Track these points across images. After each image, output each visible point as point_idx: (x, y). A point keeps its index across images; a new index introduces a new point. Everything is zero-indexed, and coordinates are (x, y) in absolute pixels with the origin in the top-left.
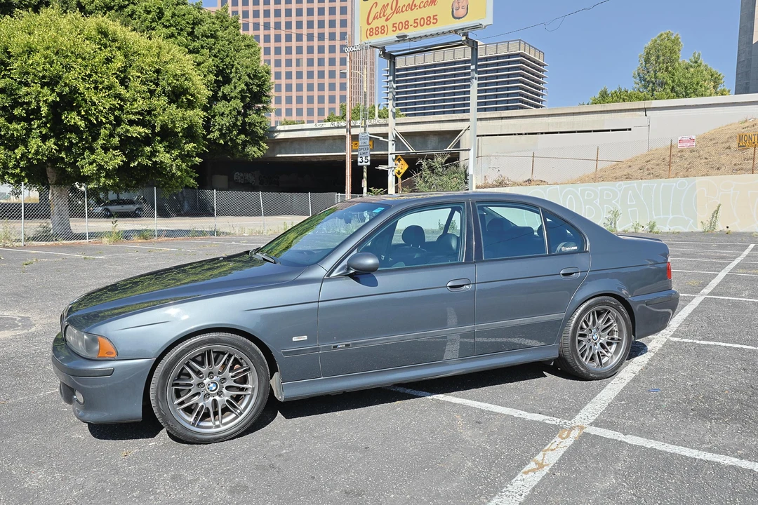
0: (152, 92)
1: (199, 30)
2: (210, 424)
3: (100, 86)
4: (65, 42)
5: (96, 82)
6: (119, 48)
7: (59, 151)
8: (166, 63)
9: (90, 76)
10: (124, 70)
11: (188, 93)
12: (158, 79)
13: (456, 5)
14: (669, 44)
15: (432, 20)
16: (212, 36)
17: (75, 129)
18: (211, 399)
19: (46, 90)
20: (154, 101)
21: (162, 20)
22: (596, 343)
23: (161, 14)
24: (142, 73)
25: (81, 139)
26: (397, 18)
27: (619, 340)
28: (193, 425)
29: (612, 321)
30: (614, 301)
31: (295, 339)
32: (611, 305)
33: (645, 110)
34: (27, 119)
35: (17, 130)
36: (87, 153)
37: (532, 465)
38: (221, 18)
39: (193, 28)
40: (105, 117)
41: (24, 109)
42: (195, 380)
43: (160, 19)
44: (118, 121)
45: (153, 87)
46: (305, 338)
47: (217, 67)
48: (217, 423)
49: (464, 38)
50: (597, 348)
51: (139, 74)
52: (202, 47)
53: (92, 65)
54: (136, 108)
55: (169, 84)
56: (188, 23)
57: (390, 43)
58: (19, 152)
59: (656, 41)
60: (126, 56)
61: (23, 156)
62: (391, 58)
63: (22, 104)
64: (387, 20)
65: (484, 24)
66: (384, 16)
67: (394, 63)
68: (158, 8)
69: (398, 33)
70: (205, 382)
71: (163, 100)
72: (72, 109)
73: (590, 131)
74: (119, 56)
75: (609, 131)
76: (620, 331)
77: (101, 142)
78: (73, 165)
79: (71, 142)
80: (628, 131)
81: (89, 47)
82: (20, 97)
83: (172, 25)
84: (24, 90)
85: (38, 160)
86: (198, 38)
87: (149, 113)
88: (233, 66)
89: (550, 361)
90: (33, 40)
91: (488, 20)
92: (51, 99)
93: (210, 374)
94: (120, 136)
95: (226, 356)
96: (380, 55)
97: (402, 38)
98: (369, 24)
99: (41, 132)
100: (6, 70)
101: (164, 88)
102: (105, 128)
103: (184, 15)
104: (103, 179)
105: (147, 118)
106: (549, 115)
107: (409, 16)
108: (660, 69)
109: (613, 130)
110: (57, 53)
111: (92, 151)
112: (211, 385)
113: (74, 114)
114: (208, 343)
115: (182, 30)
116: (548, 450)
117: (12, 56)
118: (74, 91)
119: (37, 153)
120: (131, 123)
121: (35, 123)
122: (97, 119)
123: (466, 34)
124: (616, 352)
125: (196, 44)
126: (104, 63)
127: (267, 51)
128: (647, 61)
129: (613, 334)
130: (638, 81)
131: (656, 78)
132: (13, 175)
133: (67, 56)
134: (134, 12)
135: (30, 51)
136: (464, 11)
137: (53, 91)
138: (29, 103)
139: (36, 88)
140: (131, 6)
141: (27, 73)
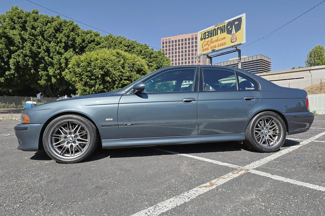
0: (132, 71)
1: (152, 56)
2: (69, 155)
3: (116, 69)
4: (106, 57)
5: (115, 68)
6: (122, 58)
7: (104, 89)
8: (136, 62)
9: (113, 66)
10: (123, 64)
11: (143, 71)
12: (134, 67)
13: (232, 38)
14: (319, 50)
15: (224, 44)
16: (156, 57)
17: (108, 82)
18: (70, 144)
19: (101, 70)
20: (132, 73)
21: (141, 54)
22: (266, 135)
23: (141, 51)
24: (129, 65)
25: (110, 85)
26: (212, 45)
27: (279, 134)
28: (60, 154)
29: (275, 124)
30: (274, 114)
31: (107, 119)
32: (273, 116)
33: (309, 70)
34: (95, 80)
35: (93, 83)
36: (112, 89)
37: (208, 184)
38: (159, 52)
39: (150, 56)
40: (117, 78)
41: (95, 77)
42: (63, 135)
43: (141, 53)
44: (121, 79)
45: (132, 69)
46: (112, 119)
47: (157, 66)
48: (72, 155)
49: (235, 49)
50: (267, 137)
51: (128, 65)
52: (153, 61)
53: (114, 63)
54: (127, 75)
55: (137, 68)
56: (149, 54)
57: (210, 53)
58: (93, 89)
59: (314, 49)
60: (124, 60)
61: (94, 90)
62: (210, 58)
63: (94, 75)
64: (209, 46)
65: (243, 43)
66: (208, 45)
67: (212, 60)
68: (140, 50)
69: (212, 49)
70: (67, 136)
71: (135, 73)
72: (108, 76)
73: (287, 79)
74: (122, 60)
75: (294, 79)
76: (280, 130)
77: (116, 85)
79: (107, 86)
80: (302, 79)
81: (113, 58)
83: (144, 55)
84: (95, 70)
85: (98, 91)
86: (152, 58)
87: (131, 77)
88: (162, 66)
89: (241, 141)
90: (98, 57)
91: (244, 42)
92: (101, 73)
93: (70, 133)
94: (121, 84)
95: (77, 125)
96: (206, 57)
97: (214, 51)
98: (203, 48)
99: (99, 83)
100: (90, 65)
101: (135, 69)
102: (117, 81)
103: (148, 52)
105: (130, 78)
106: (270, 75)
107: (216, 44)
108: (316, 59)
109: (296, 79)
110: (104, 60)
111: (113, 88)
112: (70, 138)
113: (108, 78)
114: (67, 119)
115: (147, 56)
116: (222, 178)
117: (92, 61)
118: (108, 70)
119: (98, 89)
120: (125, 80)
121: (98, 80)
122: (115, 79)
123: (236, 47)
124: (278, 140)
125: (151, 60)
126: (118, 62)
127: (173, 60)
128: (310, 56)
129: (276, 131)
130: (307, 64)
131: (315, 62)
133: (107, 60)
134: (133, 52)
135: (97, 59)
136: (235, 40)
137: (102, 71)
138: (96, 75)
139: (98, 70)
140: (133, 50)
141: (96, 66)
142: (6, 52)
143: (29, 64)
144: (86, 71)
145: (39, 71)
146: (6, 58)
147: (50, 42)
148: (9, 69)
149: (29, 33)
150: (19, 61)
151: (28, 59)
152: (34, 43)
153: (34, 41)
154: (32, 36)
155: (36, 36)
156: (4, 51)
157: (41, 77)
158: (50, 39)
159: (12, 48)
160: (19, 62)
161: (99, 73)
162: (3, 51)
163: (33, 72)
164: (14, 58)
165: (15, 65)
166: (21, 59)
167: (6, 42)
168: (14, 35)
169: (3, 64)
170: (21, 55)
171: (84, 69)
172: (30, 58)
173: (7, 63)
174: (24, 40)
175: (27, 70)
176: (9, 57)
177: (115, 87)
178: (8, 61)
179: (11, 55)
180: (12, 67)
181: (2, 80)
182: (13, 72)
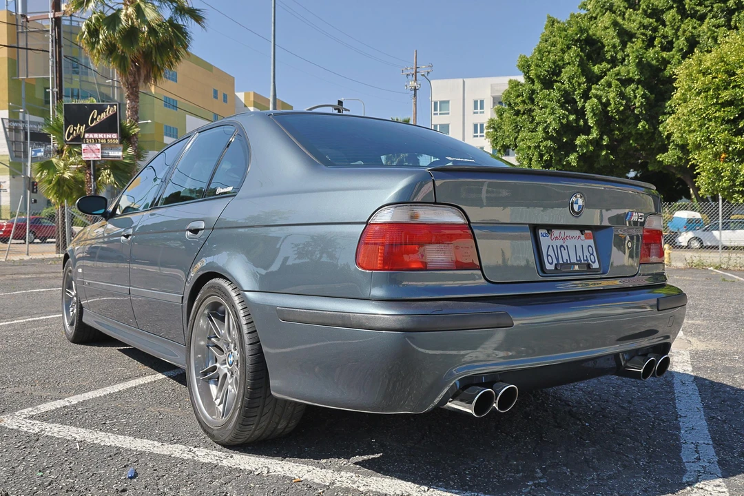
31: (79, 270)
142: (579, 84)
143: (635, 104)
146: (579, 101)
147: (702, 18)
148: (587, 131)
149: (643, 9)
150: (608, 100)
151: (634, 91)
152: (655, 38)
153: (655, 30)
154: (650, 16)
155: (663, 12)
156: (577, 81)
158: (701, 10)
159: (596, 69)
160: (608, 103)
162: (574, 81)
163: (644, 127)
164: (596, 97)
165: (594, 114)
166: (611, 95)
167: (581, 56)
168: (606, 28)
169: (572, 117)
170: (614, 83)
172: (637, 88)
173: (581, 113)
174: (626, 36)
175: (629, 124)
176: (586, 96)
178: (583, 107)
179: (589, 89)
180: (591, 122)
181: (572, 158)
182: (594, 134)
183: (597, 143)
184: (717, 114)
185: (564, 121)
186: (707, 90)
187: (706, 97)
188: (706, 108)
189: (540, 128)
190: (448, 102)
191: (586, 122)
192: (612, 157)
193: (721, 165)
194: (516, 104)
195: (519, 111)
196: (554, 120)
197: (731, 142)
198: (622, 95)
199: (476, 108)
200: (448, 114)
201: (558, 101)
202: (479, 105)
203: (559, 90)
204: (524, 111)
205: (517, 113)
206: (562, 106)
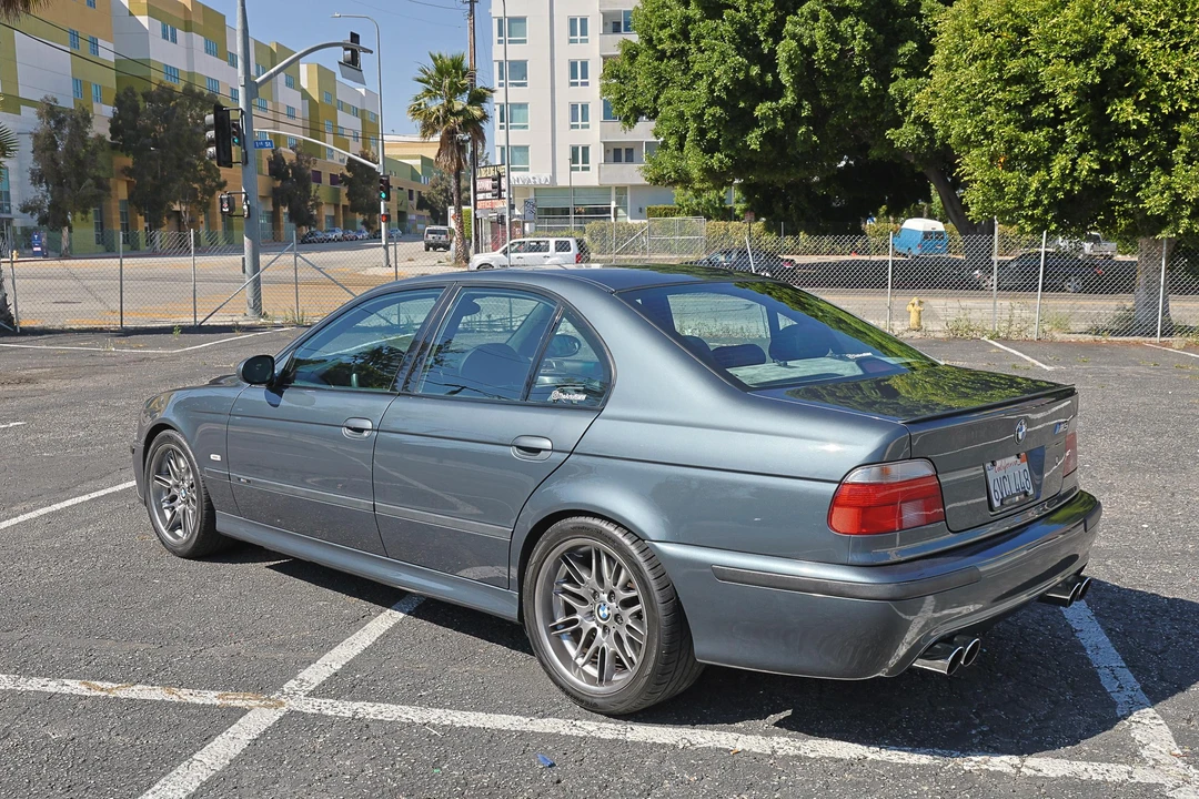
3: (1186, 39)
7: (1106, 173)
9: (1165, 24)
17: (1124, 130)
25: (1145, 148)
31: (212, 457)
34: (1053, 123)
35: (1036, 143)
36: (1156, 172)
41: (1050, 105)
46: (219, 458)
61: (1044, 184)
63: (1046, 98)
72: (1126, 93)
77: (1184, 148)
78: (1132, 196)
79: (1125, 154)
82: (1043, 86)
85: (1068, 193)
92: (1080, 80)
104: (1186, 221)
111: (1167, 167)
113: (1127, 103)
118: (1126, 59)
119: (1063, 178)
121: (1067, 127)
122: (1172, 106)
132: (1031, 218)
137: (1089, 67)
138: (1052, 95)
139: (1059, 65)
141: (1055, 42)
142: (764, 13)
143: (853, 49)
144: (1000, 77)
145: (896, 78)
146: (765, 41)
148: (776, 91)
150: (813, 43)
151: (852, 27)
156: (759, 8)
157: (903, 107)
160: (813, 48)
161: (1064, 81)
163: (870, 85)
164: (794, 36)
165: (792, 66)
166: (819, 34)
169: (755, 71)
170: (824, 13)
171: (992, 70)
172: (857, 23)
173: (769, 63)
175: (847, 80)
176: (776, 33)
177: (1178, 155)
178: (773, 52)
179: (781, 22)
180: (785, 78)
181: (753, 140)
182: (789, 99)
183: (791, 115)
184: (1000, 95)
185: (741, 76)
186: (985, 56)
187: (984, 67)
188: (983, 84)
189: (702, 85)
190: (523, 20)
191: (776, 76)
192: (815, 138)
193: (1004, 175)
194: (660, 41)
195: (663, 52)
196: (725, 72)
197: (1018, 140)
198: (834, 34)
199: (573, 32)
200: (524, 41)
201: (732, 41)
202: (578, 27)
203: (732, 22)
204: (672, 54)
205: (661, 56)
206: (739, 50)
